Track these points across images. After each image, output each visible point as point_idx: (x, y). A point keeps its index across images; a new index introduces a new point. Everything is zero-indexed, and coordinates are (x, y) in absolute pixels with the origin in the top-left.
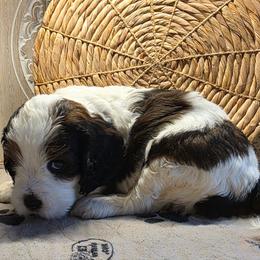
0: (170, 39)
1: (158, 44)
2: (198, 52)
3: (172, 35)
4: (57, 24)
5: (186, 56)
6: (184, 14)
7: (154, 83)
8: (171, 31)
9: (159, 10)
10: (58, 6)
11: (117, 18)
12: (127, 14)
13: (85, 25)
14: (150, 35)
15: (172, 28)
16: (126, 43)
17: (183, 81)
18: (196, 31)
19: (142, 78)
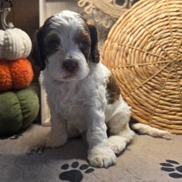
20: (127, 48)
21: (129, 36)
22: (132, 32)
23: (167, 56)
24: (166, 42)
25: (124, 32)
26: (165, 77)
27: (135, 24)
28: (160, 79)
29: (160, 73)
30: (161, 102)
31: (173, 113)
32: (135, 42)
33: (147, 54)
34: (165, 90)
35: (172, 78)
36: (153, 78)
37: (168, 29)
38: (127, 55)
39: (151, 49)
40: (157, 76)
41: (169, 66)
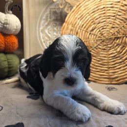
0: (112, 29)
1: (108, 31)
2: (123, 34)
3: (113, 28)
4: (70, 22)
5: (119, 36)
6: (119, 20)
7: (105, 45)
8: (113, 26)
9: (109, 18)
10: (71, 16)
11: (92, 21)
12: (97, 19)
13: (81, 22)
14: (105, 27)
15: (114, 25)
16: (95, 30)
17: (117, 45)
18: (123, 26)
19: (101, 43)
20: (77, 29)
21: (79, 21)
22: (81, 18)
23: (102, 35)
24: (103, 25)
25: (76, 18)
26: (100, 49)
27: (84, 12)
28: (96, 50)
29: (97, 46)
30: (96, 64)
31: (103, 71)
32: (83, 25)
33: (90, 34)
34: (99, 57)
35: (104, 49)
36: (93, 49)
37: (104, 16)
38: (77, 33)
39: (93, 30)
40: (95, 48)
41: (103, 41)
